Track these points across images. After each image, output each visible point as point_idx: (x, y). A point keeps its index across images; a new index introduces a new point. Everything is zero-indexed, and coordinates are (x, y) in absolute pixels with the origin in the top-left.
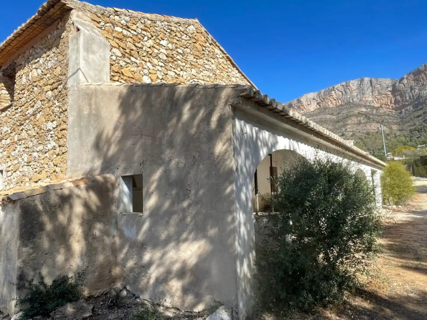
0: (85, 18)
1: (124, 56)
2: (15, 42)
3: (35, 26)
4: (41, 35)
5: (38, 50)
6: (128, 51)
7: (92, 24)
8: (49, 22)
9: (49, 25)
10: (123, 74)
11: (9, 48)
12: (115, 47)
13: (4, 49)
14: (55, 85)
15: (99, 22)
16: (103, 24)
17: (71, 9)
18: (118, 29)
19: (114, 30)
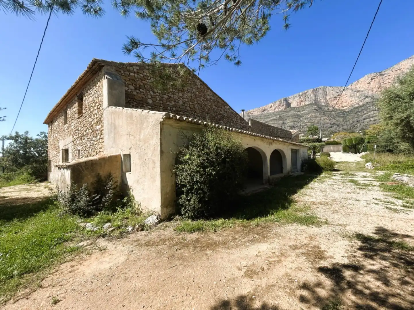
0: (112, 70)
1: (136, 89)
2: (80, 82)
3: (88, 74)
4: (92, 79)
5: (92, 87)
6: (138, 86)
7: (116, 73)
8: (94, 72)
9: (95, 74)
10: (135, 99)
11: (78, 85)
12: (130, 85)
13: (75, 86)
14: (99, 107)
15: (120, 72)
16: (122, 72)
17: (103, 66)
18: (132, 74)
19: (129, 75)
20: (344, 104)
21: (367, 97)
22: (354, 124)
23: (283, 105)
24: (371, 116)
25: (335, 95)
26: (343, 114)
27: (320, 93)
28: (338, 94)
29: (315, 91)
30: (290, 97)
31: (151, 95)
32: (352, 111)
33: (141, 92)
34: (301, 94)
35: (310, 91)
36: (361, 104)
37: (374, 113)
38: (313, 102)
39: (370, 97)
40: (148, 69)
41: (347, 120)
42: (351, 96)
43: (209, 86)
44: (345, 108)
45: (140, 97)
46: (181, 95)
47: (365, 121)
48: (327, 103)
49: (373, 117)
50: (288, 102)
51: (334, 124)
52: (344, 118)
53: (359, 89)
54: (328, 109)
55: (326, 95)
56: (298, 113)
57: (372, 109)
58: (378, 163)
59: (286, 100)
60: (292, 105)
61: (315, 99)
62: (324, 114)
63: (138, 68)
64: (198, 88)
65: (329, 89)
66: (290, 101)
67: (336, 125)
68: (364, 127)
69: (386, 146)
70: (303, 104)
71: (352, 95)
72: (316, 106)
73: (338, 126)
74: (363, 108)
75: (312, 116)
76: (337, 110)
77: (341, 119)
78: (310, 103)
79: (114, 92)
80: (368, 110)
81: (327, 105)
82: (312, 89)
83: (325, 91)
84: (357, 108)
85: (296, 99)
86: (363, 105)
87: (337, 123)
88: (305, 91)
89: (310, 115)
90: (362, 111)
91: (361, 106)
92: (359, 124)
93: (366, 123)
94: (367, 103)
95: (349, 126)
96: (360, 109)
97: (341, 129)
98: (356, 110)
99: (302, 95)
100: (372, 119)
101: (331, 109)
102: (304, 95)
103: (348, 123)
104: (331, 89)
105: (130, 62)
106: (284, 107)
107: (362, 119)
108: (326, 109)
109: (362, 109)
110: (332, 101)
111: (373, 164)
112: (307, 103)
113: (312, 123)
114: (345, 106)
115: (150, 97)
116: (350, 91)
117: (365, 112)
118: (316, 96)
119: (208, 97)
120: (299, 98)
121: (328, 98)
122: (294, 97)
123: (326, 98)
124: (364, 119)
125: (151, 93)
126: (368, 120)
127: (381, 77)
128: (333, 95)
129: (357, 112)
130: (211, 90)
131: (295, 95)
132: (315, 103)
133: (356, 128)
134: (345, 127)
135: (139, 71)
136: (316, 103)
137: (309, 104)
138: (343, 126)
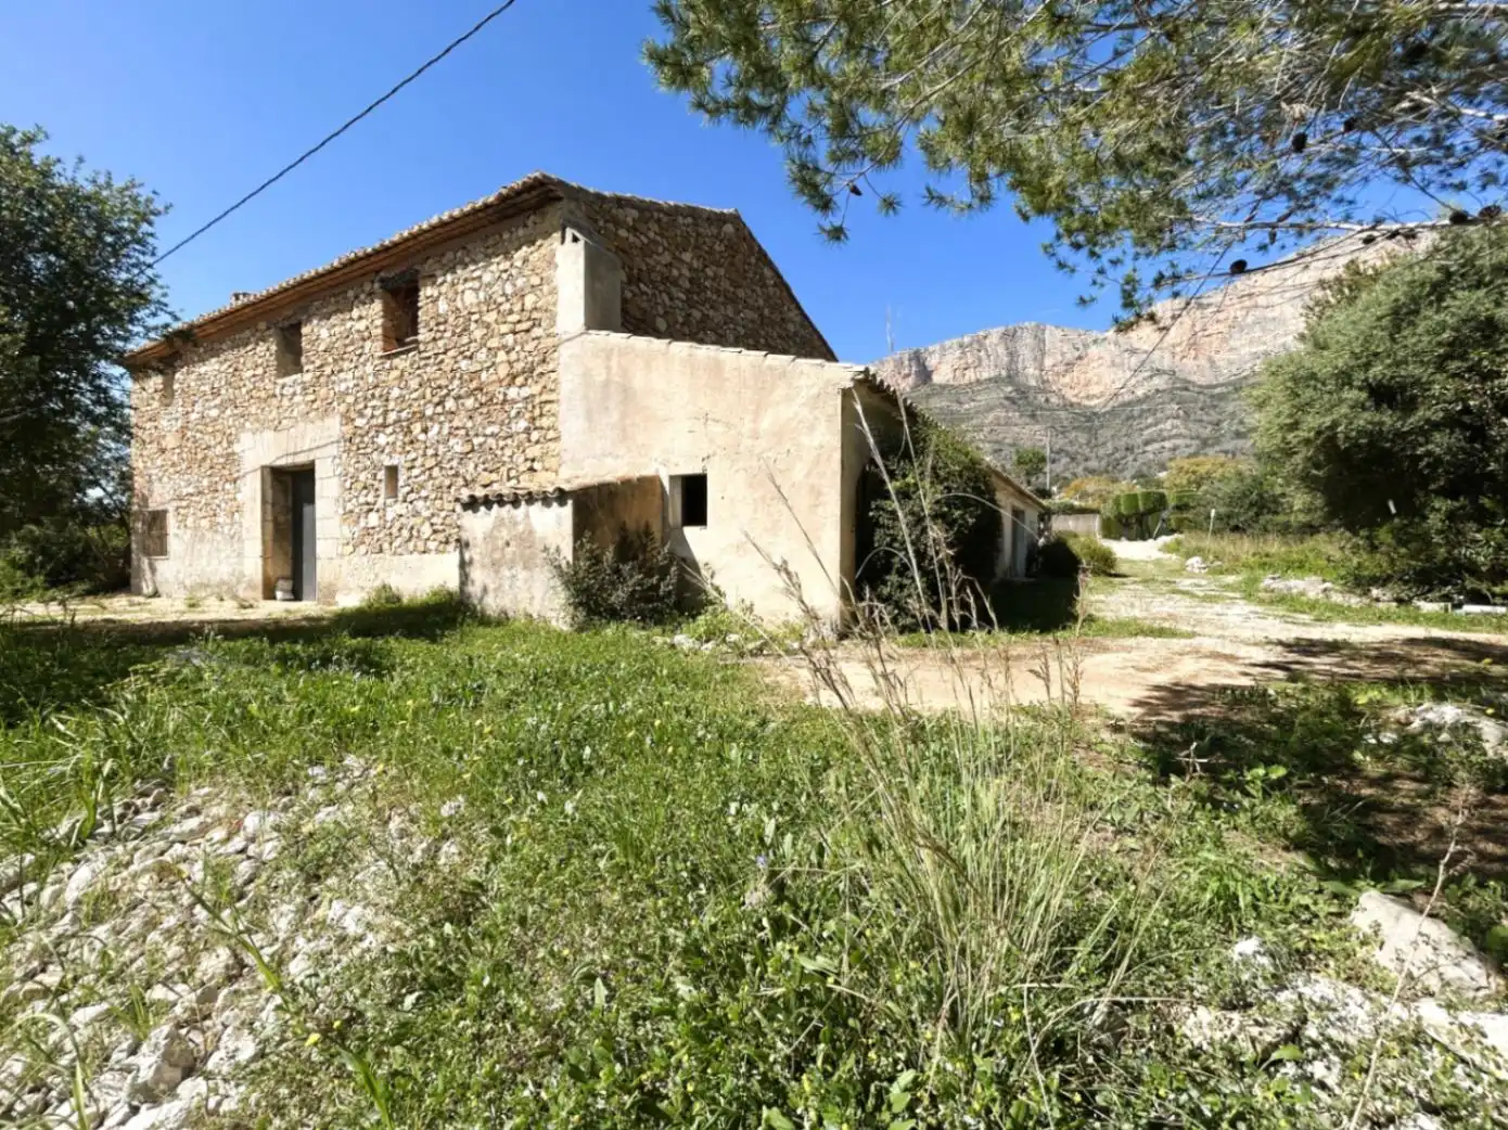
0: (579, 214)
1: (630, 281)
4: (483, 231)
5: (480, 256)
6: (635, 272)
7: (588, 225)
15: (596, 221)
16: (601, 223)
17: (559, 199)
18: (623, 233)
19: (616, 235)
20: (1094, 390)
21: (1159, 372)
22: (1117, 455)
23: (908, 375)
24: (1165, 434)
25: (1069, 357)
26: (1089, 420)
27: (1026, 343)
28: (1077, 354)
29: (1010, 337)
30: (931, 349)
31: (664, 305)
32: (1113, 412)
33: (644, 293)
34: (967, 340)
35: (995, 335)
36: (1140, 392)
37: (1174, 427)
38: (1004, 373)
39: (1165, 372)
40: (659, 221)
41: (1101, 440)
42: (1113, 364)
43: (795, 292)
44: (1093, 403)
45: (640, 309)
46: (730, 312)
47: (1149, 448)
48: (1044, 382)
49: (1170, 438)
50: (925, 367)
51: (1060, 451)
52: (1092, 432)
53: (1136, 345)
54: (1047, 400)
55: (1043, 354)
56: (955, 407)
57: (1168, 413)
58: (1217, 558)
59: (917, 358)
60: (937, 379)
61: (1011, 361)
62: (1033, 416)
63: (635, 213)
64: (769, 297)
65: (1052, 335)
66: (932, 362)
67: (1068, 454)
68: (1145, 469)
69: (1229, 517)
70: (971, 375)
71: (1118, 360)
72: (1010, 389)
73: (1073, 459)
74: (1144, 407)
75: (998, 418)
76: (1072, 405)
77: (1083, 438)
78: (993, 374)
79: (598, 285)
80: (1159, 415)
81: (1044, 387)
82: (1001, 329)
83: (1040, 341)
84: (1129, 404)
85: (949, 357)
86: (1147, 397)
87: (1069, 448)
88: (982, 333)
89: (991, 416)
90: (1140, 416)
91: (1140, 401)
92: (1130, 458)
93: (1151, 456)
94: (1158, 391)
95: (1104, 463)
96: (1136, 410)
97: (1080, 470)
98: (1128, 412)
99: (971, 344)
100: (1167, 444)
101: (1054, 400)
102: (976, 346)
103: (1101, 452)
104: (1059, 333)
105: (619, 194)
106: (911, 380)
107: (1139, 441)
108: (1041, 398)
109: (1142, 411)
110: (1058, 374)
111: (1205, 560)
112: (985, 375)
113: (997, 442)
114: (1094, 396)
115: (661, 311)
116: (1112, 347)
117: (1150, 421)
118: (1012, 355)
119: (791, 327)
120: (958, 353)
121: (1048, 362)
122: (943, 349)
123: (1042, 364)
124: (1147, 443)
125: (665, 297)
126: (1156, 446)
127: (1198, 313)
128: (1063, 354)
129: (1128, 418)
130: (799, 307)
131: (947, 343)
132: (1009, 376)
133: (1122, 471)
134: (1093, 464)
135: (638, 226)
136: (1011, 379)
137: (990, 380)
138: (1086, 460)
